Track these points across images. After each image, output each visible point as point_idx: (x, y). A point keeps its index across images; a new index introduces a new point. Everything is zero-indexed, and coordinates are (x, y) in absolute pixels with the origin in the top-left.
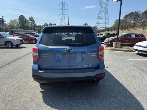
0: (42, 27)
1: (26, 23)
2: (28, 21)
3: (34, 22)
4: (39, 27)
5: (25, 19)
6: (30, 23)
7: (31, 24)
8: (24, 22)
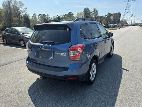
0: (104, 17)
1: (90, 15)
2: (92, 12)
3: (97, 13)
4: (102, 17)
5: (89, 11)
6: (93, 14)
7: (94, 16)
8: (88, 14)
